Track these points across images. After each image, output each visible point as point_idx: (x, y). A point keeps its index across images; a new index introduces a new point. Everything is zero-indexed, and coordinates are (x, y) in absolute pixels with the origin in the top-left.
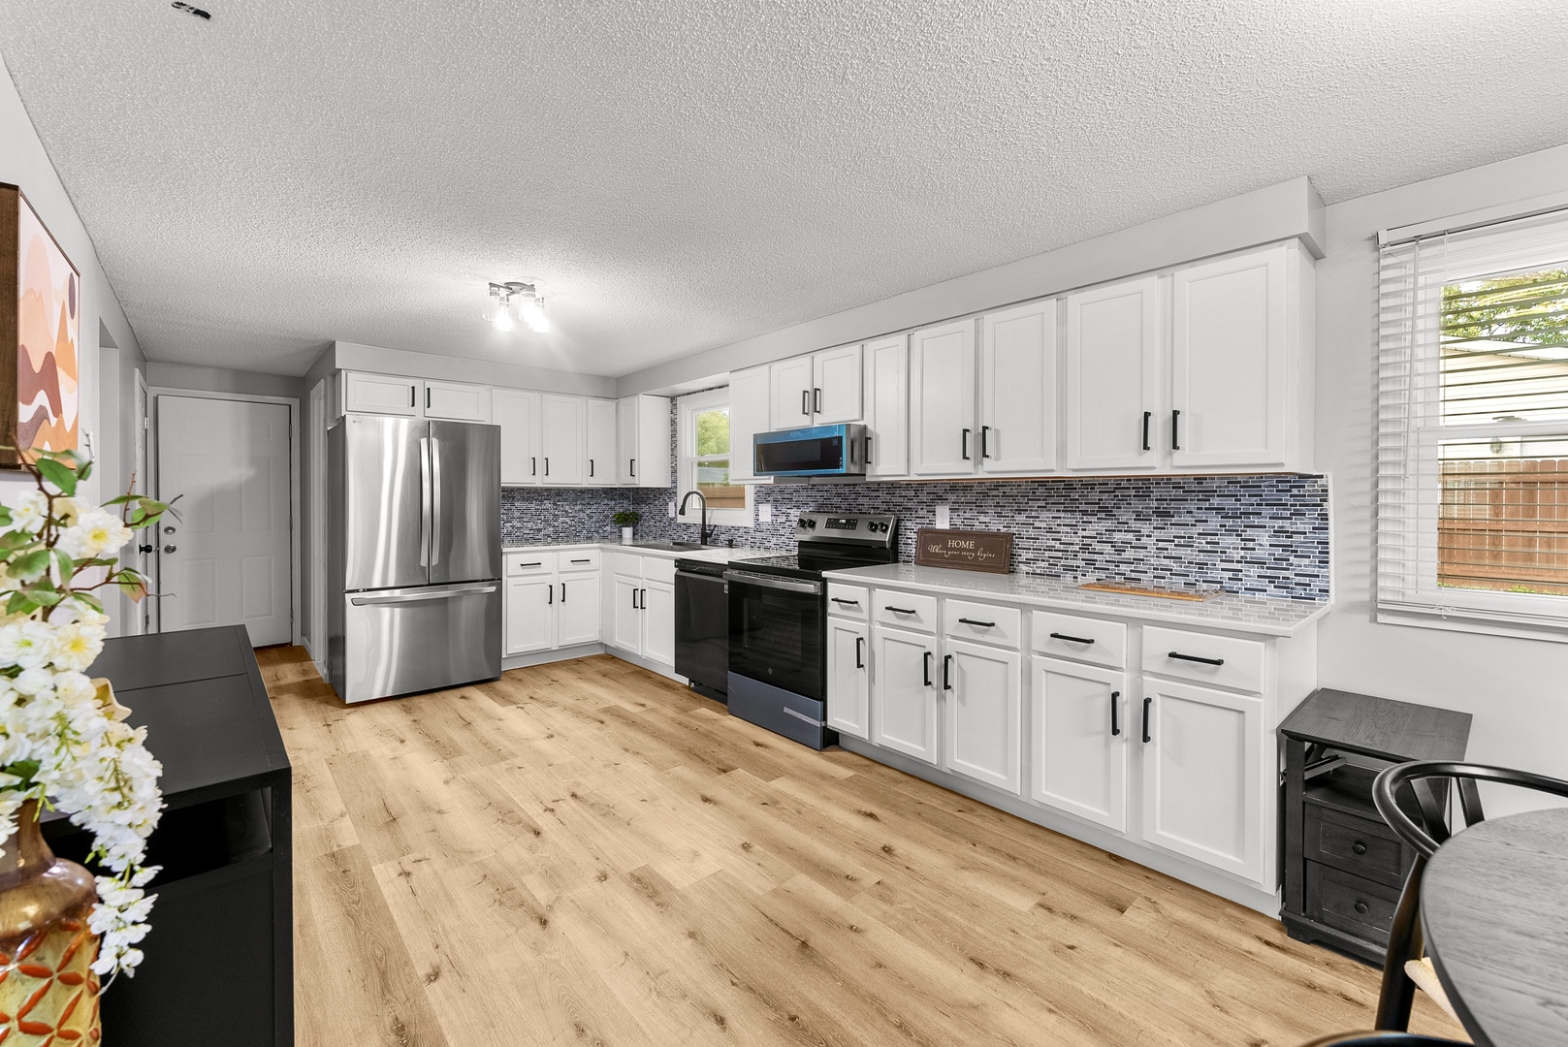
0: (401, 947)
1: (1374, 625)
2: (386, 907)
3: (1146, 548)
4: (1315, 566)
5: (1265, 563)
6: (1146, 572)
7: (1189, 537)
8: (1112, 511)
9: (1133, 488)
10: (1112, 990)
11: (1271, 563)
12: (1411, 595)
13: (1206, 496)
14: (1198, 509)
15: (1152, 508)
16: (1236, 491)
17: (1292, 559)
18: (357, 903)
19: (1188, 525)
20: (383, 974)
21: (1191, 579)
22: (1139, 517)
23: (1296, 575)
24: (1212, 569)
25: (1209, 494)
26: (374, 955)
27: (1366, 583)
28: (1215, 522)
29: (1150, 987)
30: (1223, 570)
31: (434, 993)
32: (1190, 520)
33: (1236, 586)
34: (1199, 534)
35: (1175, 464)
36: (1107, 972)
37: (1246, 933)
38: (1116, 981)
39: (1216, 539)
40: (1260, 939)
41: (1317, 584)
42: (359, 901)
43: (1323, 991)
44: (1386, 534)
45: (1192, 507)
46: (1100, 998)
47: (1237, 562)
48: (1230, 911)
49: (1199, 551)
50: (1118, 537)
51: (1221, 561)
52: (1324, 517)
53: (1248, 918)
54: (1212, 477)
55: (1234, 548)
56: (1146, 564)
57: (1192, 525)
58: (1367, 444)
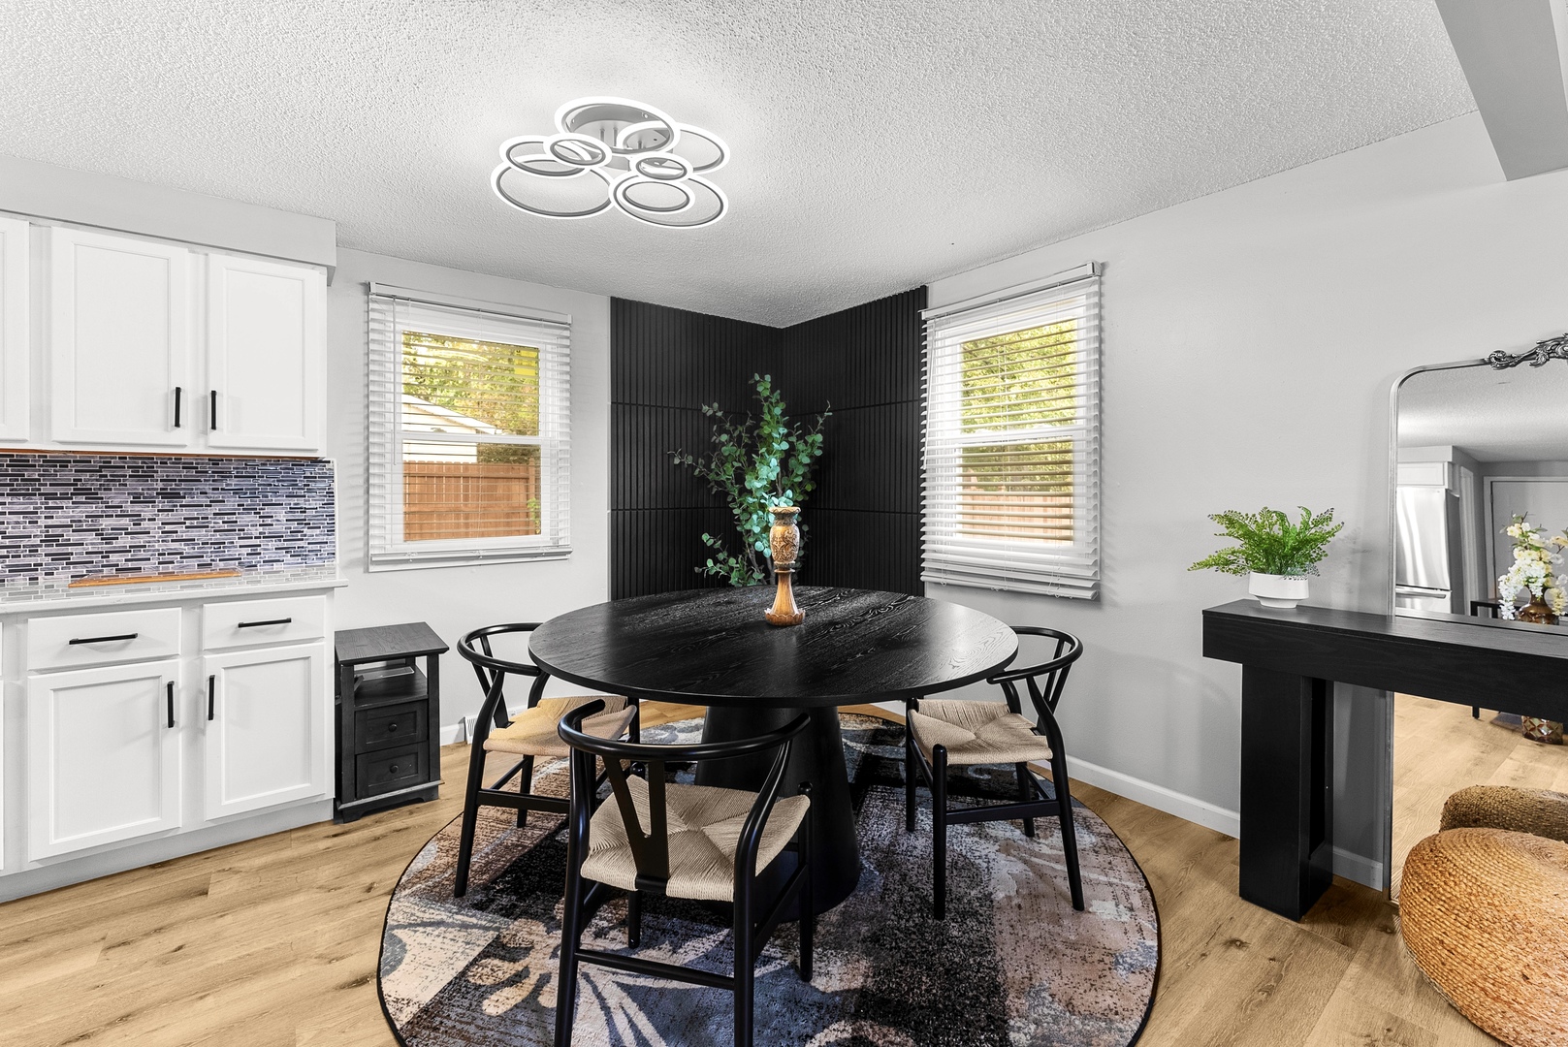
1: (367, 574)
3: (149, 533)
4: (324, 535)
5: (282, 536)
6: (149, 559)
7: (202, 518)
8: (97, 494)
9: (129, 467)
10: (245, 943)
11: (288, 535)
12: (389, 549)
13: (222, 477)
14: (213, 489)
15: (157, 489)
16: (254, 473)
17: (305, 530)
19: (202, 506)
21: (206, 560)
22: (137, 499)
23: (309, 544)
24: (229, 547)
25: (224, 475)
27: (361, 544)
28: (232, 502)
29: (275, 916)
30: (240, 547)
32: (204, 500)
33: (254, 560)
34: (214, 514)
35: (211, 444)
36: (231, 936)
37: (317, 840)
38: (245, 935)
39: (233, 518)
40: (328, 837)
41: (327, 548)
43: (384, 836)
44: (374, 506)
45: (207, 488)
46: (239, 955)
47: (256, 538)
48: (294, 835)
49: (215, 531)
50: (105, 523)
51: (239, 538)
52: (331, 494)
53: (311, 831)
54: (229, 459)
55: (252, 526)
56: (149, 551)
57: (206, 506)
58: (361, 439)
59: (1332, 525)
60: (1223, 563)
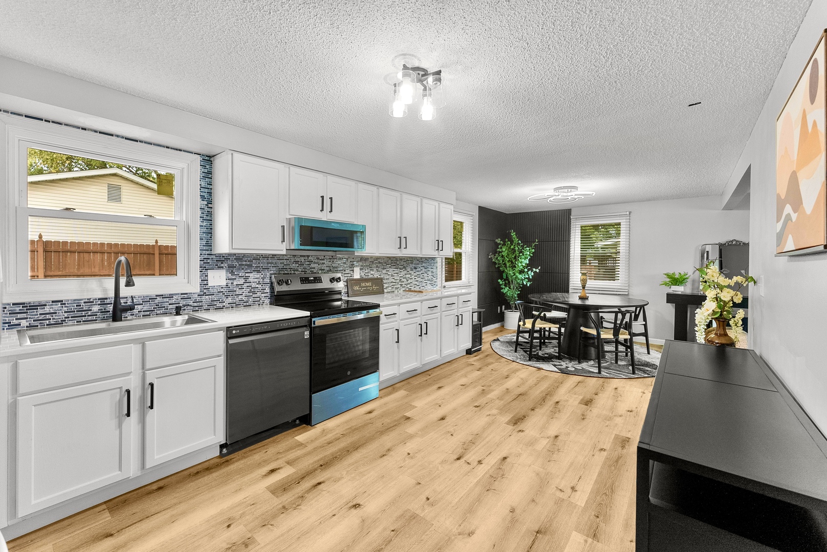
0: (604, 463)
2: (596, 481)
4: (436, 280)
6: (412, 286)
7: (419, 275)
8: (406, 268)
9: (410, 260)
15: (414, 266)
16: (427, 261)
17: (433, 278)
18: (605, 493)
20: (617, 461)
21: (420, 286)
22: (411, 269)
23: (434, 282)
26: (615, 468)
28: (423, 270)
30: (424, 283)
31: (607, 446)
32: (420, 270)
33: (426, 286)
34: (421, 273)
39: (424, 275)
42: (604, 494)
45: (420, 266)
47: (427, 280)
49: (421, 278)
50: (407, 276)
51: (424, 280)
52: (437, 267)
55: (426, 277)
59: (687, 276)
60: (666, 284)
